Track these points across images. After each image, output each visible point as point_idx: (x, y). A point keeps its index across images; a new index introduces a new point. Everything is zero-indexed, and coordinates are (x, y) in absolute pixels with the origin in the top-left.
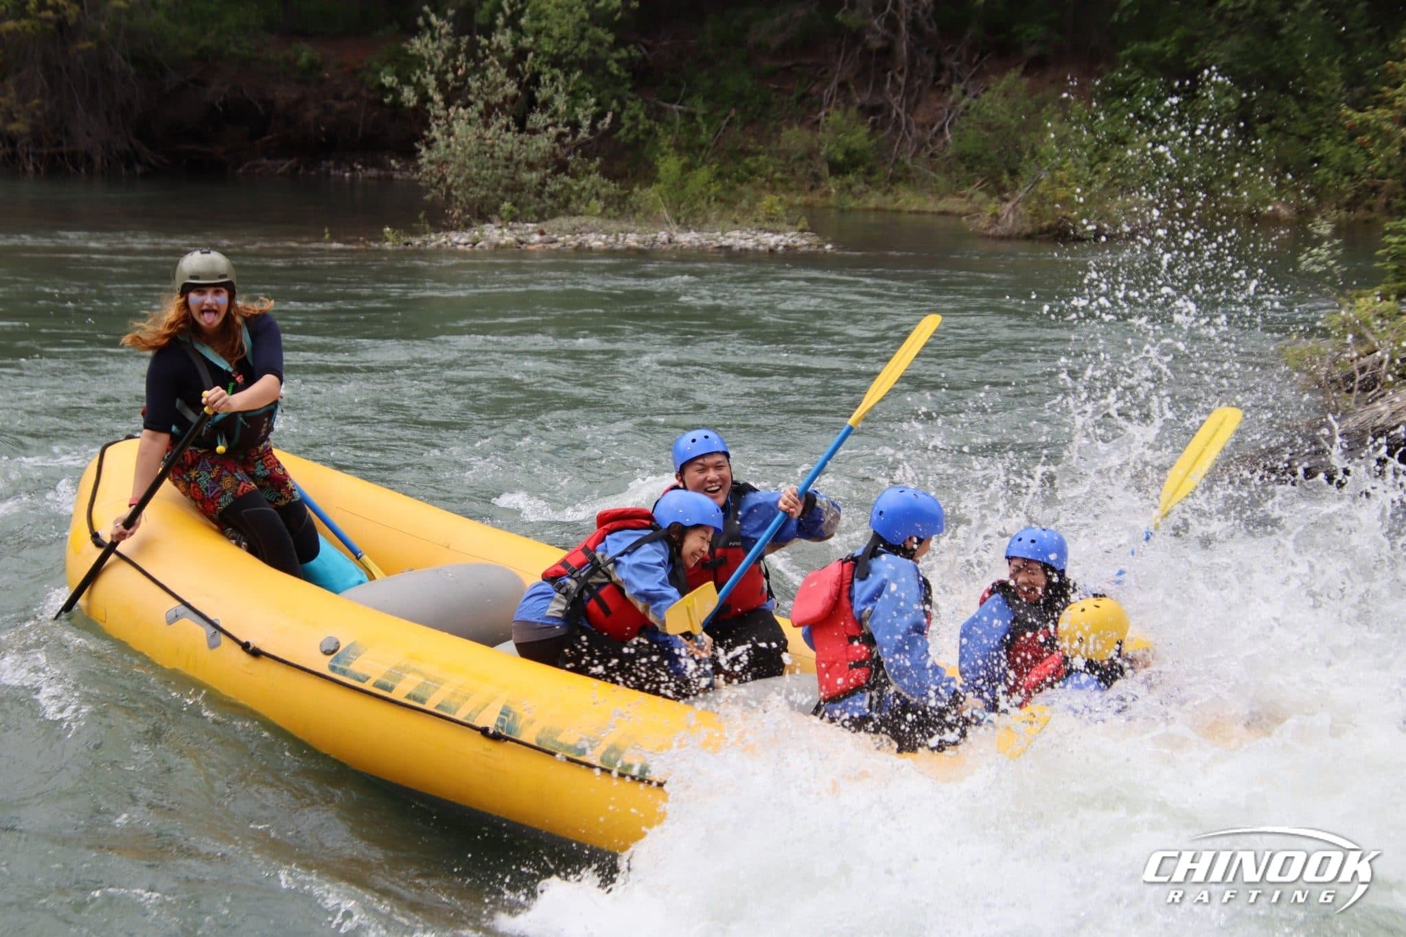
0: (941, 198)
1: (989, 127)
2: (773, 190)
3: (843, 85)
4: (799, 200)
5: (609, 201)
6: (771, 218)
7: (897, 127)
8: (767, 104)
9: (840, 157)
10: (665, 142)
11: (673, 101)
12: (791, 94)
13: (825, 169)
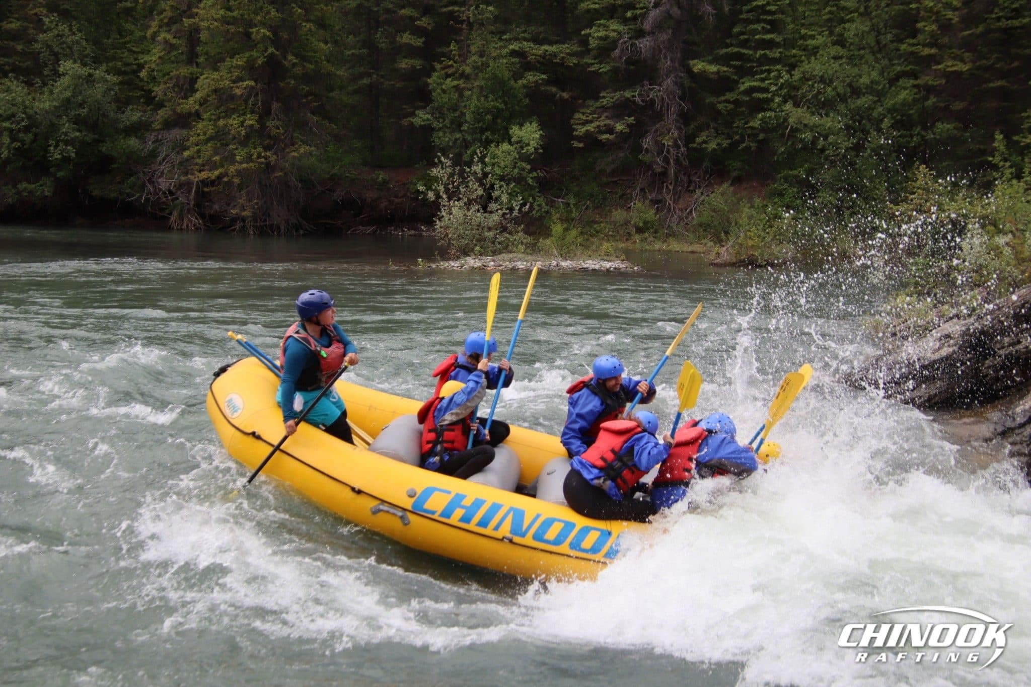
0: (691, 244)
1: (714, 211)
2: (608, 240)
3: (642, 190)
4: (621, 245)
5: (527, 246)
6: (608, 254)
7: (669, 210)
8: (605, 199)
9: (641, 225)
10: (555, 217)
11: (559, 197)
12: (616, 193)
13: (634, 230)
